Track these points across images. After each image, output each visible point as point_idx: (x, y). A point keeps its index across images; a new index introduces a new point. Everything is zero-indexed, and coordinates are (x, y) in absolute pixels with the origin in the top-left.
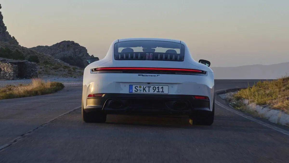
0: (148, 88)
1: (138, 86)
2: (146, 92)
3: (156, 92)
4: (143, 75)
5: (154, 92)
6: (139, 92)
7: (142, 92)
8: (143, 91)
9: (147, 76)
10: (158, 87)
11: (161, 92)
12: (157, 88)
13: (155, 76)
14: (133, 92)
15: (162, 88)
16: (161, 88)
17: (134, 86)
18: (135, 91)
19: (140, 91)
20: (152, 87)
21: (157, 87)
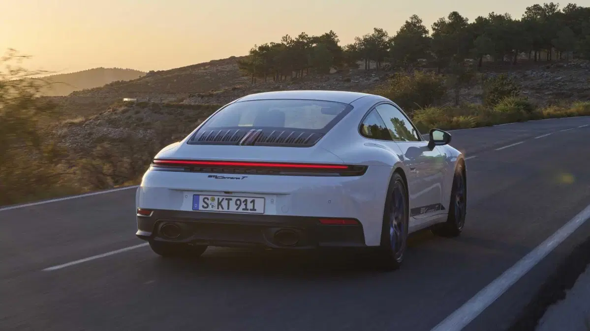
0: (227, 201)
1: (209, 197)
2: (223, 208)
3: (240, 210)
4: (216, 177)
5: (237, 209)
6: (210, 209)
7: (215, 209)
8: (218, 208)
9: (224, 178)
10: (246, 201)
11: (251, 210)
12: (244, 202)
13: (239, 178)
14: (200, 209)
15: (253, 202)
16: (251, 202)
17: (201, 198)
18: (203, 206)
19: (213, 206)
20: (234, 199)
21: (243, 199)
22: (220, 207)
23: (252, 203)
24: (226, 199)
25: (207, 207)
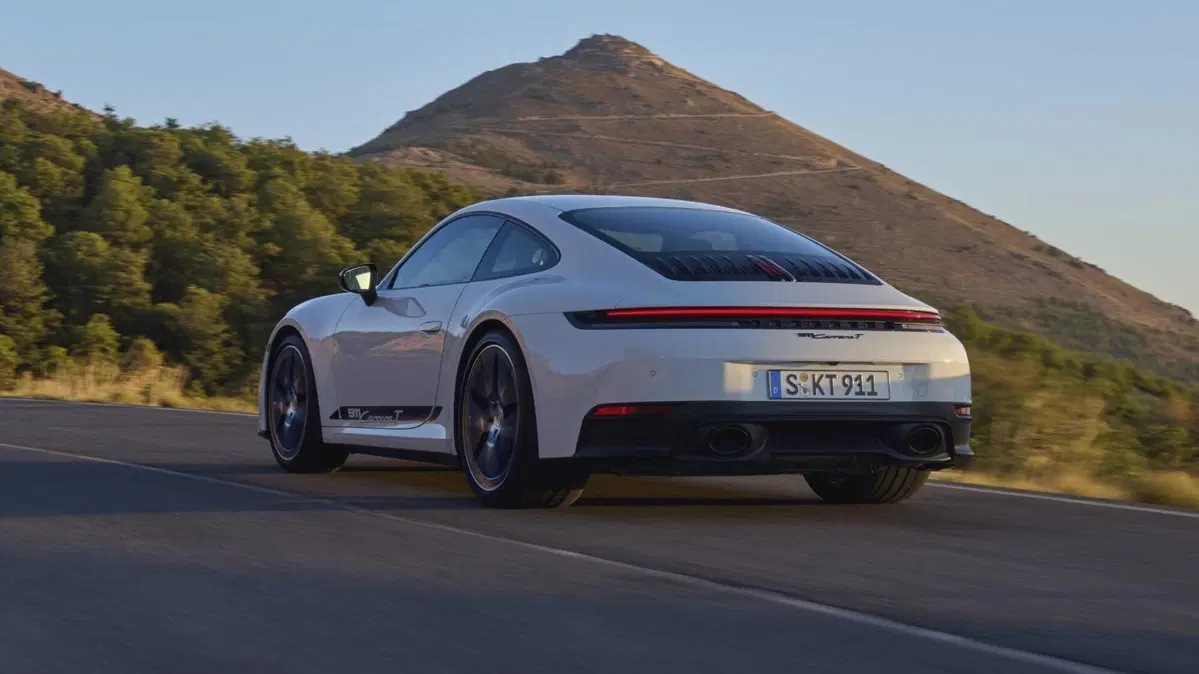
0: (828, 379)
1: (798, 374)
2: (823, 394)
3: (852, 395)
4: (813, 336)
5: (847, 393)
6: (800, 395)
7: (810, 395)
8: (815, 394)
9: (827, 337)
10: (859, 378)
12: (856, 380)
13: (852, 337)
14: (783, 396)
15: (871, 378)
16: (868, 380)
17: (784, 375)
18: (788, 391)
19: (805, 390)
20: (840, 375)
21: (854, 375)
22: (817, 389)
23: (870, 382)
24: (827, 376)
25: (795, 393)
